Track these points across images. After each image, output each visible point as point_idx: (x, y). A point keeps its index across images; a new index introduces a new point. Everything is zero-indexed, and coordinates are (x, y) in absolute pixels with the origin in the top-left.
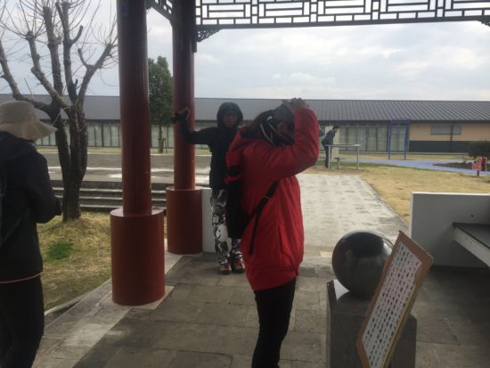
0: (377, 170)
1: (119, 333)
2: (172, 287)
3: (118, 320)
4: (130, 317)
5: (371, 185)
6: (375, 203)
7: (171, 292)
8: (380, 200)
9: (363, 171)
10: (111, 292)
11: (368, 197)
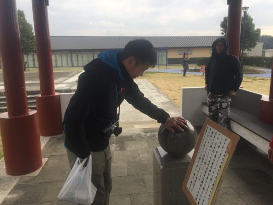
0: (154, 75)
1: (15, 196)
2: (47, 159)
3: (12, 187)
4: (21, 183)
5: (153, 84)
6: (157, 94)
7: (47, 162)
8: (159, 92)
9: (147, 76)
10: (4, 167)
11: (153, 91)
